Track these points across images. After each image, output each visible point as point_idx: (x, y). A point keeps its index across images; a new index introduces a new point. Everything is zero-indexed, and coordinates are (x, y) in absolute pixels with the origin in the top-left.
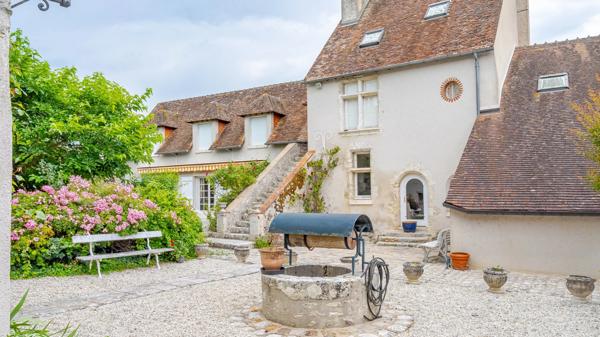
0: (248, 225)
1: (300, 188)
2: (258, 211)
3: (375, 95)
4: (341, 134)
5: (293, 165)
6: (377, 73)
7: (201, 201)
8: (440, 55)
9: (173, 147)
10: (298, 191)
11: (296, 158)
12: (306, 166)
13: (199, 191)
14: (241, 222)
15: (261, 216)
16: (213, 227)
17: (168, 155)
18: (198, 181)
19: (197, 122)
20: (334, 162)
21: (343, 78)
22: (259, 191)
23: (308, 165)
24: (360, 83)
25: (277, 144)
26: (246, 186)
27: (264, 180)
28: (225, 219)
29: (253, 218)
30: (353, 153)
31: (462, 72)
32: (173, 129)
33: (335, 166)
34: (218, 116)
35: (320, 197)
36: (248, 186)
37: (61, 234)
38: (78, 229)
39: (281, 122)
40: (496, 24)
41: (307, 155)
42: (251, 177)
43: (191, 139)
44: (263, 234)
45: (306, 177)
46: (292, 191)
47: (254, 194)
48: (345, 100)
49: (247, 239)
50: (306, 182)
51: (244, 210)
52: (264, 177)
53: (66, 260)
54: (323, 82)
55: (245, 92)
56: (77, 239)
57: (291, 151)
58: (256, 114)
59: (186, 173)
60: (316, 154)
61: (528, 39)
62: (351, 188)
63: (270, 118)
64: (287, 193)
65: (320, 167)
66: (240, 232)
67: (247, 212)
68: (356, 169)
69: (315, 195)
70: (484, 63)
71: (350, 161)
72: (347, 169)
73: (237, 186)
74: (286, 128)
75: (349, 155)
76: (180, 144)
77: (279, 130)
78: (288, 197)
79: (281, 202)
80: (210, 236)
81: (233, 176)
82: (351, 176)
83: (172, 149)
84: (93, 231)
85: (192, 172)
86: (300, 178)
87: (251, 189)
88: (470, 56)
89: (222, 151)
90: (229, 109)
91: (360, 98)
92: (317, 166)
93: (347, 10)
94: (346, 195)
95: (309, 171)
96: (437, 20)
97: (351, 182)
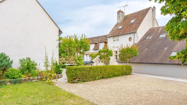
3: (118, 40)
4: (113, 47)
6: (119, 35)
8: (128, 32)
19: (91, 43)
21: (114, 36)
24: (116, 37)
30: (115, 51)
31: (131, 36)
34: (95, 42)
37: (63, 63)
38: (66, 63)
40: (139, 26)
43: (90, 47)
47: (97, 59)
48: (114, 41)
53: (64, 67)
54: (110, 37)
55: (101, 36)
56: (65, 64)
58: (101, 42)
61: (154, 26)
63: (104, 43)
68: (115, 54)
70: (135, 34)
84: (67, 63)
88: (133, 33)
89: (95, 50)
91: (116, 41)
93: (118, 20)
96: (132, 24)
97: (114, 57)
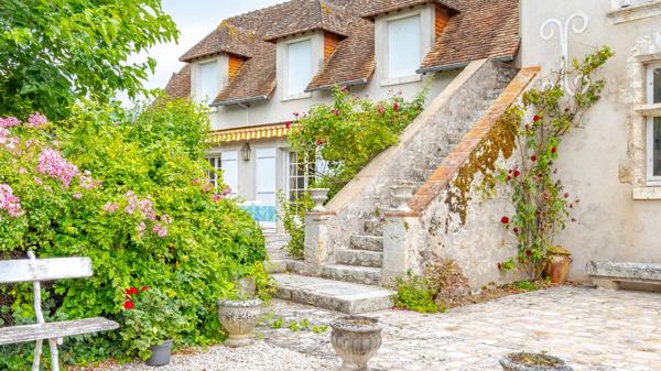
0: (380, 246)
1: (507, 155)
2: (404, 208)
4: (611, 15)
5: (483, 108)
7: (292, 198)
9: (240, 93)
10: (502, 164)
11: (490, 93)
12: (519, 102)
13: (287, 178)
14: (362, 238)
15: (412, 221)
16: (297, 249)
17: (232, 108)
18: (286, 157)
19: (285, 37)
20: (591, 92)
22: (406, 164)
23: (526, 100)
25: (441, 71)
26: (376, 152)
27: (418, 139)
28: (323, 229)
29: (391, 228)
30: (646, 65)
32: (245, 59)
33: (595, 99)
34: (324, 24)
35: (553, 179)
36: (379, 151)
39: (451, 26)
41: (521, 78)
42: (387, 131)
43: (273, 76)
44: (417, 271)
45: (520, 129)
46: (488, 161)
49: (375, 281)
50: (521, 141)
51: (369, 207)
52: (417, 134)
57: (477, 77)
58: (399, 10)
59: (263, 141)
60: (545, 72)
62: (638, 156)
63: (428, 17)
64: (476, 167)
65: (555, 106)
66: (358, 263)
67: (377, 213)
68: (651, 106)
69: (541, 173)
71: (637, 84)
72: (630, 105)
73: (355, 151)
74: (463, 36)
75: (635, 69)
76: (255, 84)
77: (446, 42)
78: (478, 175)
79: (463, 187)
80: (290, 269)
81: (344, 125)
82: (637, 125)
83: (241, 95)
85: (274, 139)
86: (506, 129)
87: (386, 159)
90: (347, 15)
92: (546, 102)
94: (624, 174)
95: (527, 116)
97: (637, 143)
